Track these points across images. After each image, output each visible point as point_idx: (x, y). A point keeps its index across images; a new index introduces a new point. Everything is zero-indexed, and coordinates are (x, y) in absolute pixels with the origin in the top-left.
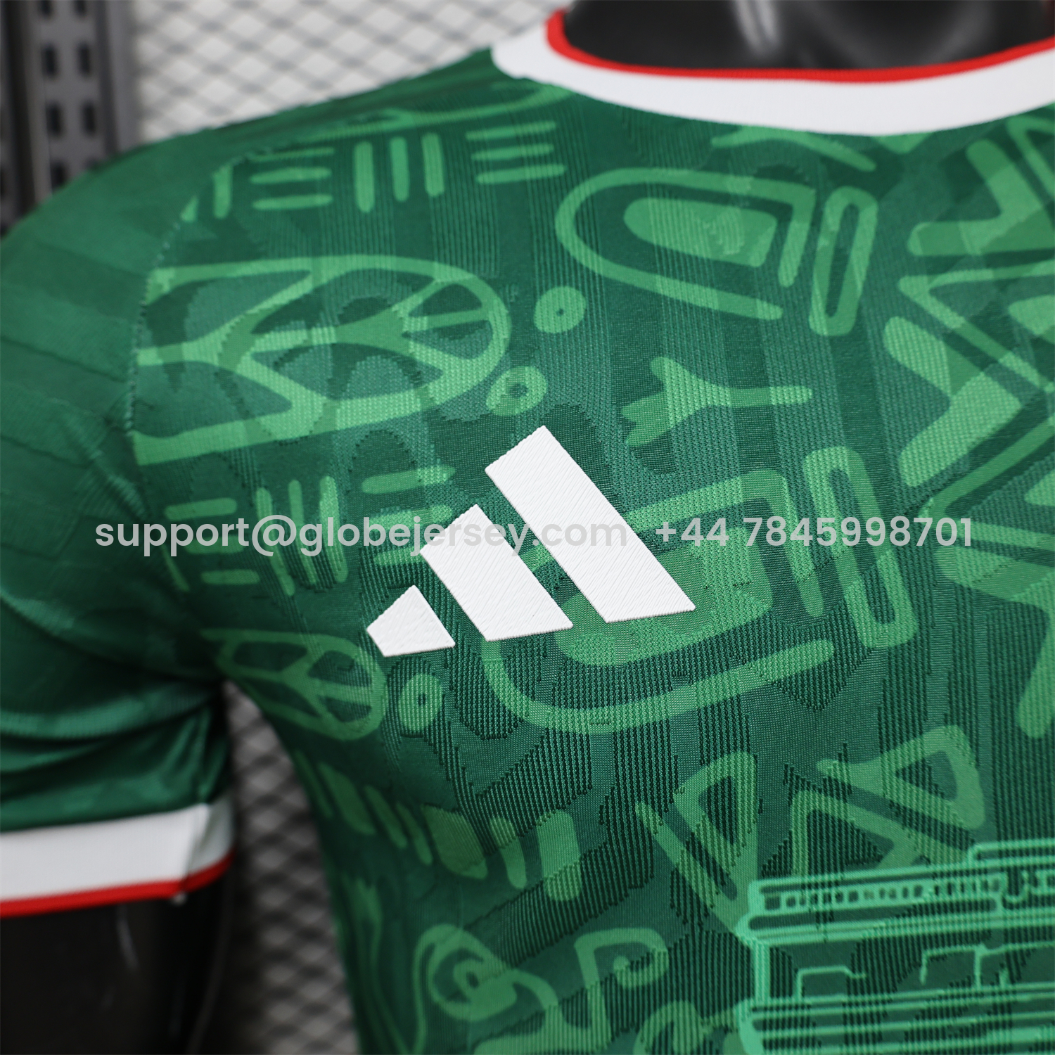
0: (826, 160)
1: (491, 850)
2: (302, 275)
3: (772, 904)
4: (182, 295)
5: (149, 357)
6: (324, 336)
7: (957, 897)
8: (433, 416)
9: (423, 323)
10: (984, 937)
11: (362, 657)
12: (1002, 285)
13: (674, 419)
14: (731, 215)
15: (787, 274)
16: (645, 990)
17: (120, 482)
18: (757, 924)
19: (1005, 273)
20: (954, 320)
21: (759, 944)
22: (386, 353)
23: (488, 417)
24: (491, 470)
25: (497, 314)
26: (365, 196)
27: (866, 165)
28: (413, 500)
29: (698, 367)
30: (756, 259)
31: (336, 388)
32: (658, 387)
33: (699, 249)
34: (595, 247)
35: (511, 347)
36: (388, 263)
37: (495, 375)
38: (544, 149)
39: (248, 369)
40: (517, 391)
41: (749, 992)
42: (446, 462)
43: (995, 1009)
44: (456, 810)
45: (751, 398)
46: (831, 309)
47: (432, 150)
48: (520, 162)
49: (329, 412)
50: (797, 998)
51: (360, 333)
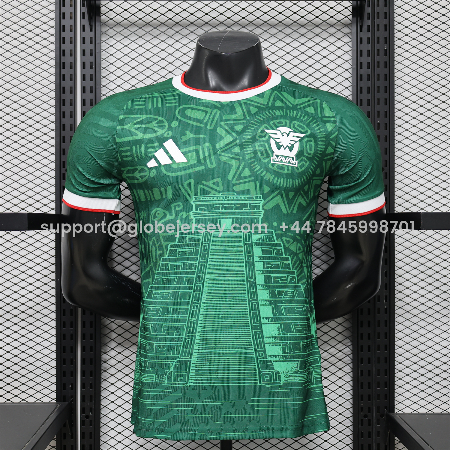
0: (214, 105)
1: (161, 194)
2: (141, 117)
3: (196, 199)
4: (124, 119)
5: (119, 127)
6: (143, 126)
7: (219, 199)
8: (157, 137)
9: (157, 125)
10: (222, 204)
11: (146, 168)
12: (234, 123)
13: (187, 138)
14: (200, 112)
15: (205, 121)
16: (179, 210)
17: (113, 145)
18: (194, 202)
19: (235, 122)
20: (227, 128)
21: (194, 204)
22: (151, 129)
23: (164, 137)
24: (164, 144)
25: (166, 124)
26: (150, 107)
27: (220, 106)
28: (154, 147)
29: (191, 132)
30: (202, 119)
31: (144, 133)
32: (186, 134)
33: (194, 117)
34: (180, 116)
35: (168, 129)
36: (152, 116)
37: (165, 132)
38: (176, 101)
39: (133, 130)
40: (168, 134)
41: (192, 210)
42: (158, 143)
43: (222, 213)
44: (157, 188)
45: (198, 136)
46: (210, 126)
47: (160, 99)
48: (172, 103)
49: (143, 136)
50: (198, 211)
51: (148, 126)
